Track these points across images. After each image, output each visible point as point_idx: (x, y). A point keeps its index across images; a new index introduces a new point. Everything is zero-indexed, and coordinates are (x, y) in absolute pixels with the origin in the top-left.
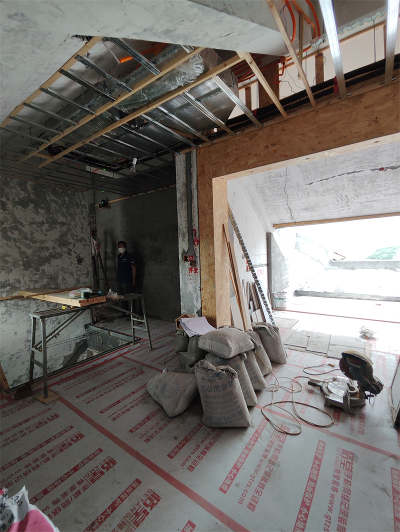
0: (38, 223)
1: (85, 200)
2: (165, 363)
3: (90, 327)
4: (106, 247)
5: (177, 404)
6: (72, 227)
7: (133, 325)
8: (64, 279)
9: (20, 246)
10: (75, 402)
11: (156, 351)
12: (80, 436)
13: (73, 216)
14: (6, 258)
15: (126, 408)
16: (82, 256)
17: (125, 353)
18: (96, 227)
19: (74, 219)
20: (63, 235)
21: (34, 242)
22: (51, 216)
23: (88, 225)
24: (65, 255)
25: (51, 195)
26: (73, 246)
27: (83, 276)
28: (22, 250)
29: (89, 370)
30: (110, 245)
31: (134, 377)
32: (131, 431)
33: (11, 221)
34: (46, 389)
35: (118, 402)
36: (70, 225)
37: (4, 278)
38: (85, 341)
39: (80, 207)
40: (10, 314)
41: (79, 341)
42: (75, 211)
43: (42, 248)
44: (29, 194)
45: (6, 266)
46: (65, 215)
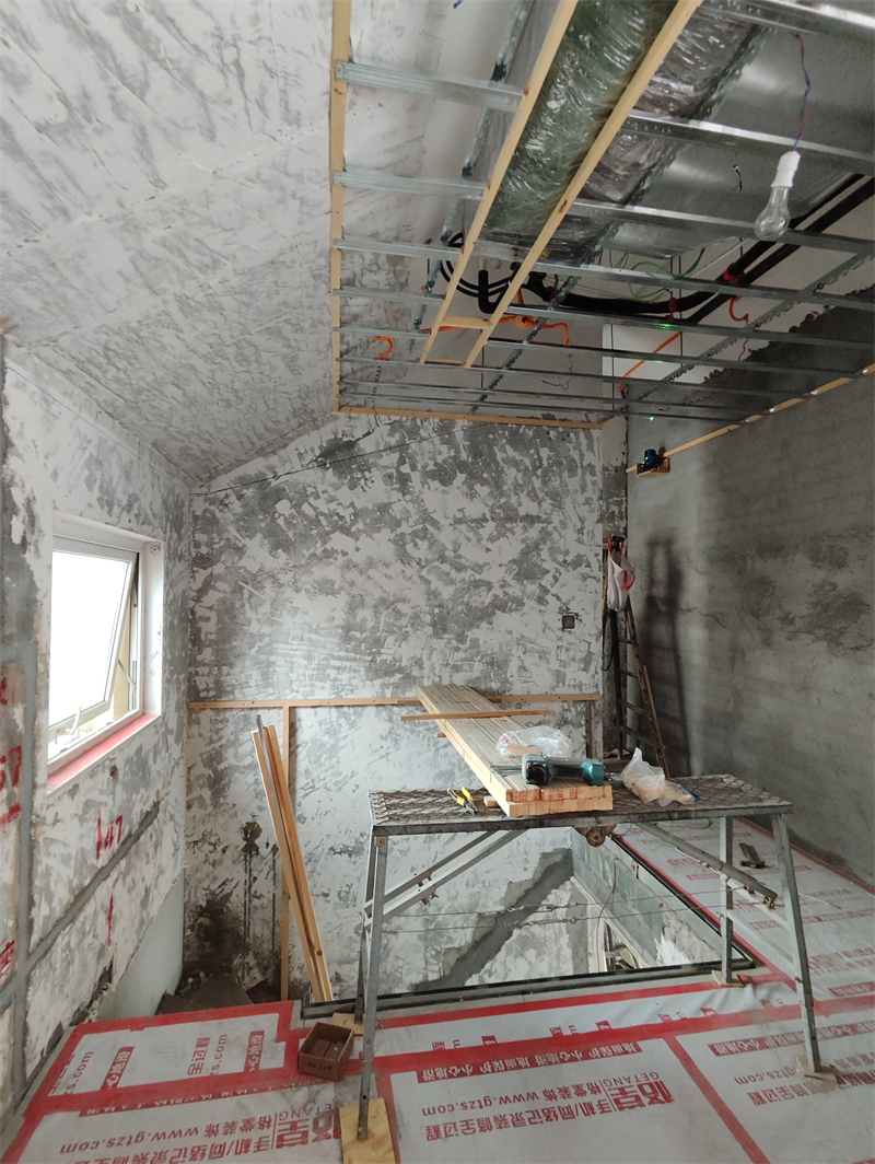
0: (472, 521)
1: (593, 451)
4: (651, 581)
6: (555, 528)
8: (523, 668)
9: (431, 578)
13: (556, 498)
14: (400, 606)
16: (574, 608)
18: (626, 529)
19: (559, 506)
20: (531, 549)
21: (459, 569)
22: (503, 500)
23: (598, 521)
25: (508, 448)
26: (552, 580)
27: (574, 666)
28: (433, 587)
30: (661, 578)
33: (416, 517)
36: (549, 523)
37: (392, 652)
38: (568, 854)
39: (580, 471)
40: (396, 741)
41: (549, 850)
42: (564, 484)
43: (476, 584)
44: (458, 451)
45: (397, 624)
46: (537, 497)
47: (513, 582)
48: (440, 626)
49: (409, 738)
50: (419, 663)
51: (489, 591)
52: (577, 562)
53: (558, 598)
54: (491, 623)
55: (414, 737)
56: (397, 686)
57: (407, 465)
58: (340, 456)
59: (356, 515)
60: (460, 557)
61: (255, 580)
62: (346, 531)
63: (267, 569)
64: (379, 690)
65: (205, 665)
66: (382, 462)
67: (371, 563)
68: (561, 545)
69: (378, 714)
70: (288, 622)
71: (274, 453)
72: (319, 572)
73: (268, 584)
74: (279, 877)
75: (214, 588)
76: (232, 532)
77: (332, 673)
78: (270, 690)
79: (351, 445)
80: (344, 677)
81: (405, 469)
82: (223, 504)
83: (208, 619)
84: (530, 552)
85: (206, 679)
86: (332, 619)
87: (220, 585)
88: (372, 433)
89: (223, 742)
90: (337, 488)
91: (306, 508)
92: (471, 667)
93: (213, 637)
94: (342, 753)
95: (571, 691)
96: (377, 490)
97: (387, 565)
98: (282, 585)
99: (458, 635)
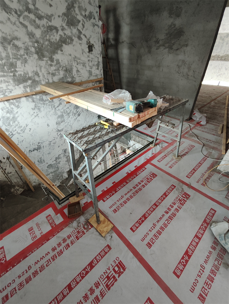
8: (78, 71)
16: (92, 42)
26: (82, 26)
27: (94, 68)
28: (29, 30)
37: (22, 69)
40: (39, 109)
45: (19, 53)
47: (66, 27)
48: (40, 53)
49: (43, 107)
50: (37, 74)
51: (57, 32)
52: (90, 16)
53: (86, 36)
54: (62, 51)
55: (45, 106)
56: (31, 86)
60: (37, 9)
64: (24, 90)
68: (82, 4)
69: (27, 100)
80: (3, 86)
84: (71, 9)
92: (59, 73)
94: (19, 119)
95: (94, 78)
99: (50, 58)
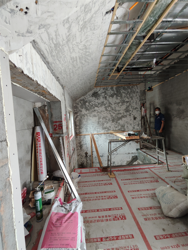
0: (117, 103)
1: (138, 89)
2: (175, 182)
3: (139, 150)
4: (150, 111)
5: (171, 210)
6: (132, 103)
7: (158, 154)
8: (127, 127)
9: (111, 113)
10: (120, 182)
11: (171, 172)
12: (116, 197)
13: (132, 98)
14: (106, 118)
15: (141, 196)
16: (136, 116)
17: (151, 168)
18: (146, 102)
19: (132, 99)
20: (128, 107)
21: (116, 111)
22: (122, 99)
23: (139, 101)
24: (128, 116)
25: (123, 90)
26: (132, 112)
27: (136, 126)
28: (112, 114)
29: (130, 170)
30: (152, 110)
31: (151, 182)
32: (139, 209)
33: (108, 103)
34: (111, 172)
35: (138, 191)
36: (131, 102)
37: (106, 125)
38: (137, 156)
39: (136, 93)
40: (107, 139)
41: (133, 156)
42: (133, 95)
43: (119, 113)
44: (114, 92)
45: (106, 121)
46: (128, 98)
47: (125, 113)
48: (113, 121)
50: (110, 127)
51: (121, 114)
52: (136, 108)
53: (133, 115)
54: (122, 120)
56: (107, 131)
57: (106, 95)
58: (95, 95)
59: (98, 104)
60: (116, 109)
61: (84, 115)
62: (97, 107)
63: (85, 114)
64: (104, 131)
65: (77, 129)
66: (102, 95)
67: (101, 111)
68: (133, 106)
69: (104, 135)
70: (89, 122)
71: (85, 95)
72: (93, 113)
73: (86, 116)
74: (91, 160)
75: (78, 117)
76: (80, 108)
77: (97, 129)
78: (87, 132)
79: (97, 92)
80: (99, 130)
81: (106, 96)
82: (78, 104)
83: (77, 122)
85: (78, 131)
86: (96, 121)
87: (79, 117)
88: (100, 90)
89: (81, 140)
90: (95, 100)
91: (91, 104)
92: (119, 127)
93: (78, 125)
94: (99, 141)
95: (136, 130)
96: (101, 100)
97: (104, 112)
98: (88, 116)
99: (116, 122)
